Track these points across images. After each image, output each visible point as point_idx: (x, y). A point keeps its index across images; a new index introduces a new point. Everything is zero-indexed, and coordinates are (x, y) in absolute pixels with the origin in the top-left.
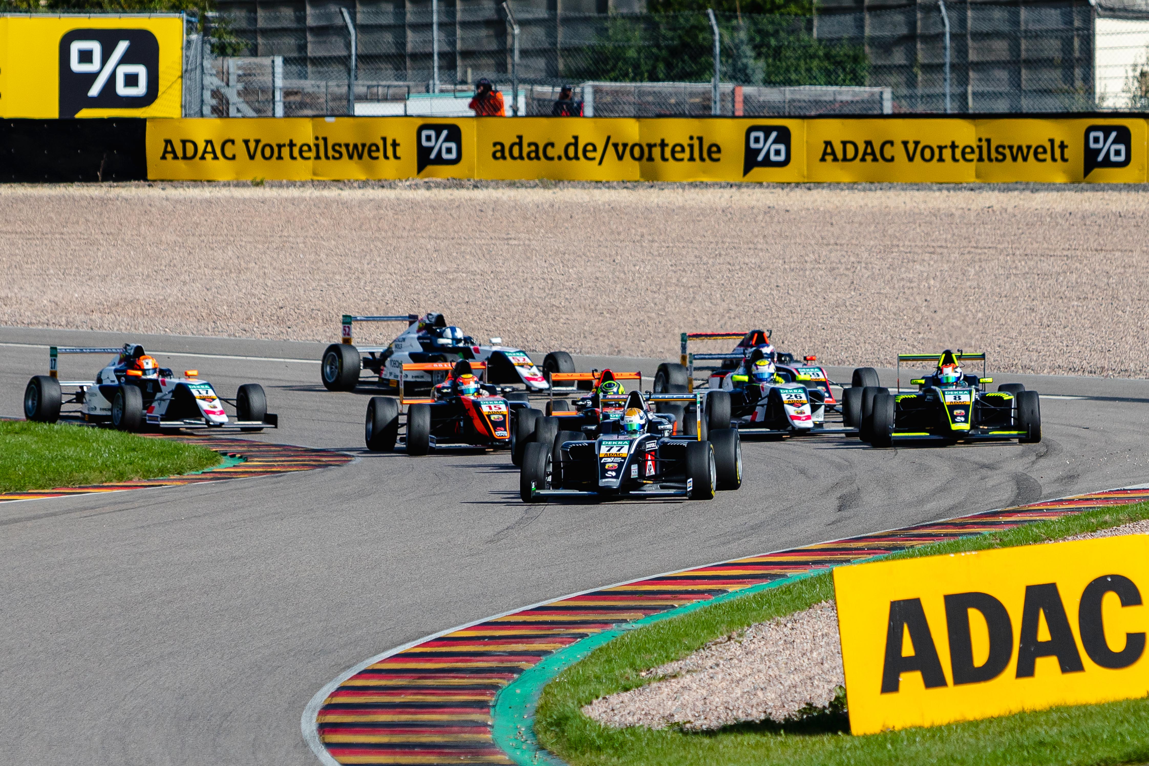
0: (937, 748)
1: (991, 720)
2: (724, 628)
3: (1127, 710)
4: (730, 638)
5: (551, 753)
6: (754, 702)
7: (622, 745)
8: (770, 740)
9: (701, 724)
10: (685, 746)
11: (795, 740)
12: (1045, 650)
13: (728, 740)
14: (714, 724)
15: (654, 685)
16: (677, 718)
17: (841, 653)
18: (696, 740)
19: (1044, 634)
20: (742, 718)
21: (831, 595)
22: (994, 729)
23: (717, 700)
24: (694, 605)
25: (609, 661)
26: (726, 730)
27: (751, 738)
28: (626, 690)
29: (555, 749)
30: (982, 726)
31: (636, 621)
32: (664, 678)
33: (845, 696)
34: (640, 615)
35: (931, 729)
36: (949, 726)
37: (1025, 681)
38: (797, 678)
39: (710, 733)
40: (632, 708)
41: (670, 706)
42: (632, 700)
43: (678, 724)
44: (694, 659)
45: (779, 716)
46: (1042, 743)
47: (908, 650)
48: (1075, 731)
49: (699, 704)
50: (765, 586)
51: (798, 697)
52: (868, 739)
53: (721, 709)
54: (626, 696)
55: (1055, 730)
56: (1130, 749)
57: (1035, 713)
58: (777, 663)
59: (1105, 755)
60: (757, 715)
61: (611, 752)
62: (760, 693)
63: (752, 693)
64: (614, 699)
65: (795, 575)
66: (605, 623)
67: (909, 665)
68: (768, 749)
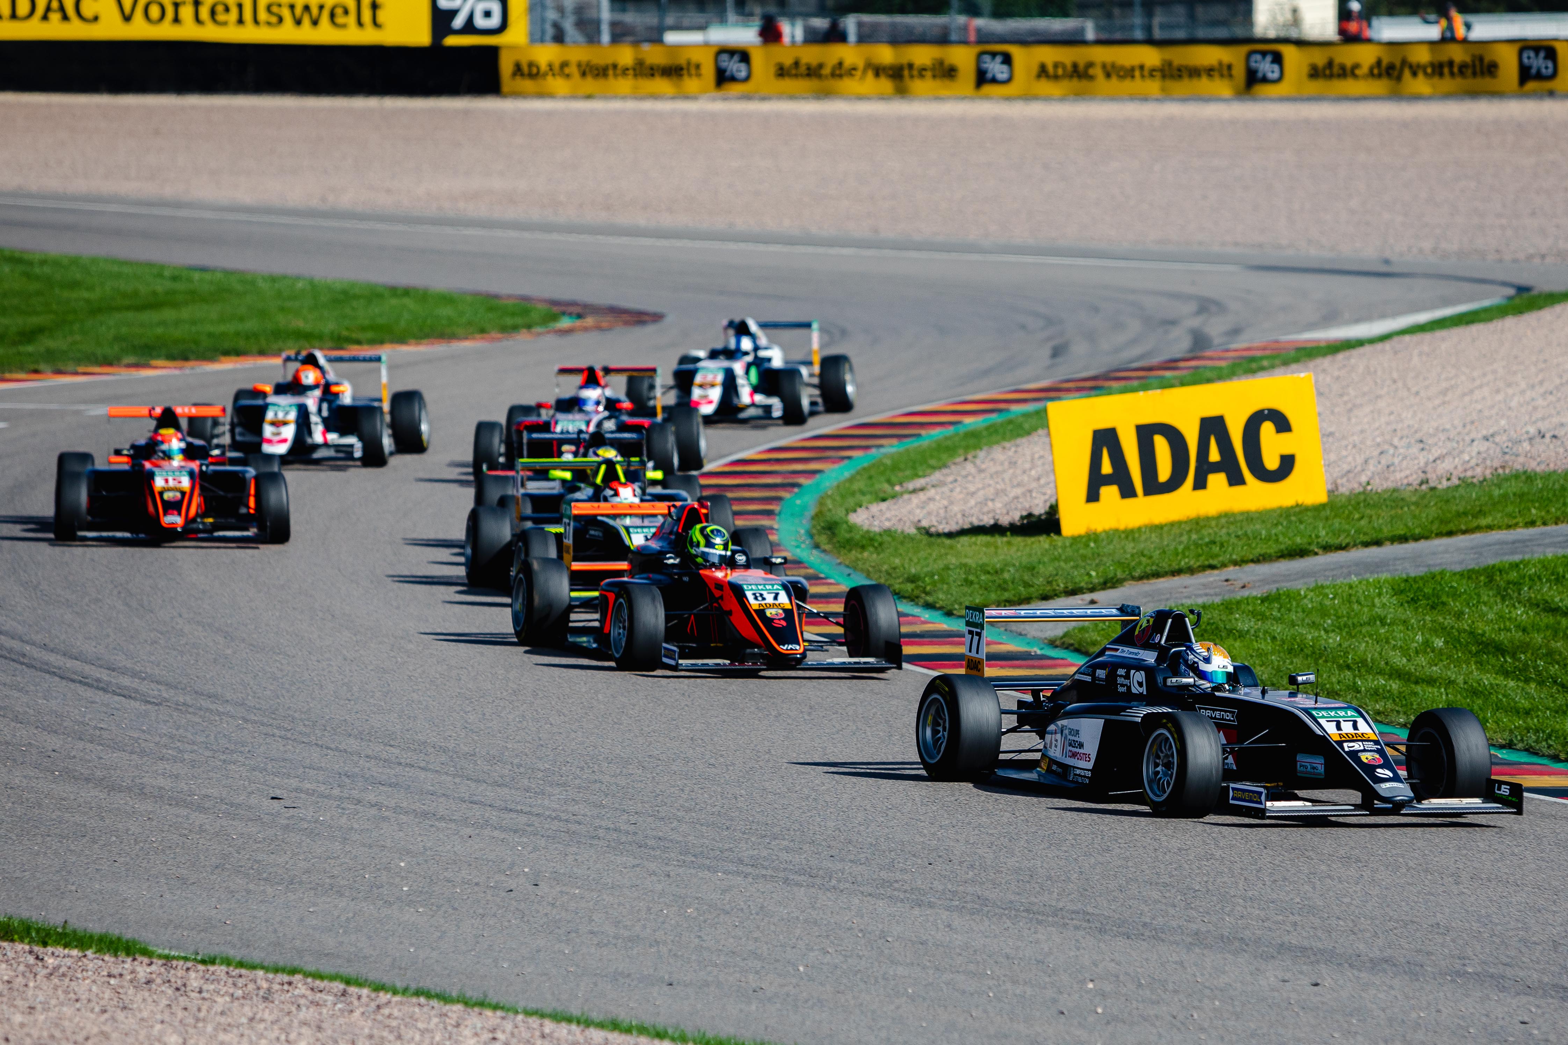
0: (1130, 547)
1: (1172, 524)
2: (961, 451)
3: (1281, 516)
4: (966, 459)
5: (824, 551)
6: (985, 509)
7: (881, 544)
8: (999, 540)
9: (945, 528)
10: (930, 545)
11: (1018, 540)
12: (1216, 468)
13: (964, 540)
14: (953, 527)
15: (906, 496)
16: (925, 523)
17: (1053, 471)
18: (939, 540)
19: (1214, 455)
20: (976, 523)
21: (1045, 425)
22: (1176, 531)
23: (956, 508)
24: (937, 433)
25: (870, 478)
26: (963, 532)
27: (982, 539)
28: (884, 500)
29: (828, 547)
30: (1166, 529)
31: (891, 446)
32: (914, 491)
33: (1057, 505)
34: (894, 441)
35: (1124, 531)
36: (1139, 529)
37: (1200, 493)
38: (1018, 491)
39: (950, 535)
40: (888, 515)
41: (919, 514)
42: (888, 509)
43: (924, 528)
44: (937, 476)
45: (1005, 521)
46: (1214, 542)
47: (1107, 468)
48: (1240, 533)
49: (942, 512)
50: (994, 418)
51: (1019, 506)
52: (1075, 539)
53: (959, 516)
54: (883, 506)
55: (1224, 531)
56: (1283, 547)
57: (1208, 519)
58: (1003, 480)
59: (1263, 552)
60: (988, 521)
61: (871, 549)
62: (990, 504)
63: (984, 503)
64: (875, 508)
65: (1017, 409)
66: (867, 448)
67: (1108, 480)
68: (996, 547)
